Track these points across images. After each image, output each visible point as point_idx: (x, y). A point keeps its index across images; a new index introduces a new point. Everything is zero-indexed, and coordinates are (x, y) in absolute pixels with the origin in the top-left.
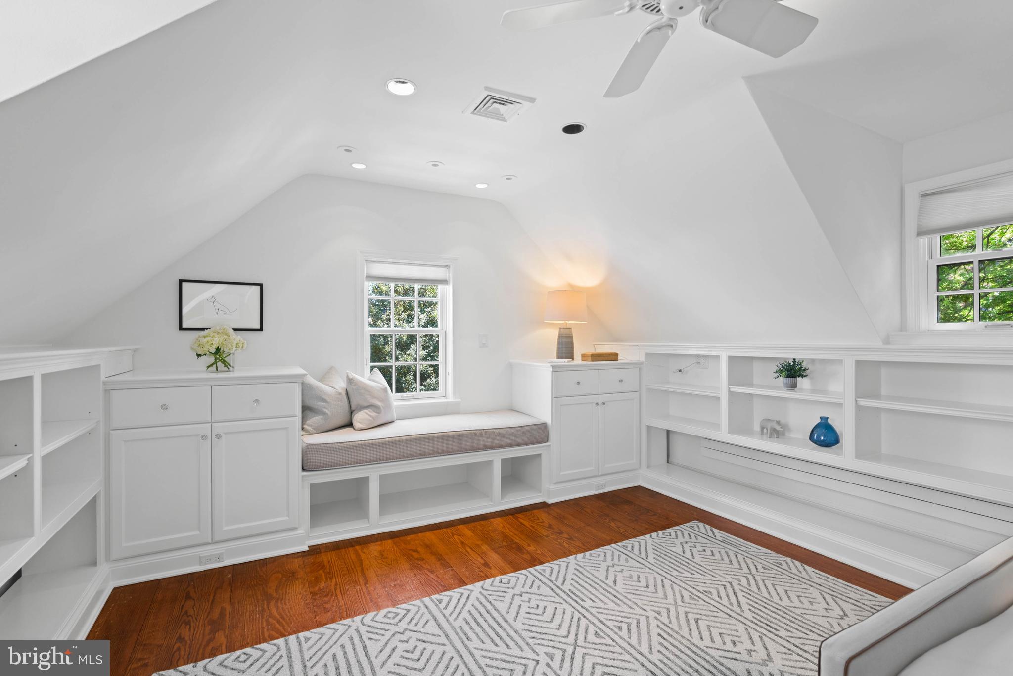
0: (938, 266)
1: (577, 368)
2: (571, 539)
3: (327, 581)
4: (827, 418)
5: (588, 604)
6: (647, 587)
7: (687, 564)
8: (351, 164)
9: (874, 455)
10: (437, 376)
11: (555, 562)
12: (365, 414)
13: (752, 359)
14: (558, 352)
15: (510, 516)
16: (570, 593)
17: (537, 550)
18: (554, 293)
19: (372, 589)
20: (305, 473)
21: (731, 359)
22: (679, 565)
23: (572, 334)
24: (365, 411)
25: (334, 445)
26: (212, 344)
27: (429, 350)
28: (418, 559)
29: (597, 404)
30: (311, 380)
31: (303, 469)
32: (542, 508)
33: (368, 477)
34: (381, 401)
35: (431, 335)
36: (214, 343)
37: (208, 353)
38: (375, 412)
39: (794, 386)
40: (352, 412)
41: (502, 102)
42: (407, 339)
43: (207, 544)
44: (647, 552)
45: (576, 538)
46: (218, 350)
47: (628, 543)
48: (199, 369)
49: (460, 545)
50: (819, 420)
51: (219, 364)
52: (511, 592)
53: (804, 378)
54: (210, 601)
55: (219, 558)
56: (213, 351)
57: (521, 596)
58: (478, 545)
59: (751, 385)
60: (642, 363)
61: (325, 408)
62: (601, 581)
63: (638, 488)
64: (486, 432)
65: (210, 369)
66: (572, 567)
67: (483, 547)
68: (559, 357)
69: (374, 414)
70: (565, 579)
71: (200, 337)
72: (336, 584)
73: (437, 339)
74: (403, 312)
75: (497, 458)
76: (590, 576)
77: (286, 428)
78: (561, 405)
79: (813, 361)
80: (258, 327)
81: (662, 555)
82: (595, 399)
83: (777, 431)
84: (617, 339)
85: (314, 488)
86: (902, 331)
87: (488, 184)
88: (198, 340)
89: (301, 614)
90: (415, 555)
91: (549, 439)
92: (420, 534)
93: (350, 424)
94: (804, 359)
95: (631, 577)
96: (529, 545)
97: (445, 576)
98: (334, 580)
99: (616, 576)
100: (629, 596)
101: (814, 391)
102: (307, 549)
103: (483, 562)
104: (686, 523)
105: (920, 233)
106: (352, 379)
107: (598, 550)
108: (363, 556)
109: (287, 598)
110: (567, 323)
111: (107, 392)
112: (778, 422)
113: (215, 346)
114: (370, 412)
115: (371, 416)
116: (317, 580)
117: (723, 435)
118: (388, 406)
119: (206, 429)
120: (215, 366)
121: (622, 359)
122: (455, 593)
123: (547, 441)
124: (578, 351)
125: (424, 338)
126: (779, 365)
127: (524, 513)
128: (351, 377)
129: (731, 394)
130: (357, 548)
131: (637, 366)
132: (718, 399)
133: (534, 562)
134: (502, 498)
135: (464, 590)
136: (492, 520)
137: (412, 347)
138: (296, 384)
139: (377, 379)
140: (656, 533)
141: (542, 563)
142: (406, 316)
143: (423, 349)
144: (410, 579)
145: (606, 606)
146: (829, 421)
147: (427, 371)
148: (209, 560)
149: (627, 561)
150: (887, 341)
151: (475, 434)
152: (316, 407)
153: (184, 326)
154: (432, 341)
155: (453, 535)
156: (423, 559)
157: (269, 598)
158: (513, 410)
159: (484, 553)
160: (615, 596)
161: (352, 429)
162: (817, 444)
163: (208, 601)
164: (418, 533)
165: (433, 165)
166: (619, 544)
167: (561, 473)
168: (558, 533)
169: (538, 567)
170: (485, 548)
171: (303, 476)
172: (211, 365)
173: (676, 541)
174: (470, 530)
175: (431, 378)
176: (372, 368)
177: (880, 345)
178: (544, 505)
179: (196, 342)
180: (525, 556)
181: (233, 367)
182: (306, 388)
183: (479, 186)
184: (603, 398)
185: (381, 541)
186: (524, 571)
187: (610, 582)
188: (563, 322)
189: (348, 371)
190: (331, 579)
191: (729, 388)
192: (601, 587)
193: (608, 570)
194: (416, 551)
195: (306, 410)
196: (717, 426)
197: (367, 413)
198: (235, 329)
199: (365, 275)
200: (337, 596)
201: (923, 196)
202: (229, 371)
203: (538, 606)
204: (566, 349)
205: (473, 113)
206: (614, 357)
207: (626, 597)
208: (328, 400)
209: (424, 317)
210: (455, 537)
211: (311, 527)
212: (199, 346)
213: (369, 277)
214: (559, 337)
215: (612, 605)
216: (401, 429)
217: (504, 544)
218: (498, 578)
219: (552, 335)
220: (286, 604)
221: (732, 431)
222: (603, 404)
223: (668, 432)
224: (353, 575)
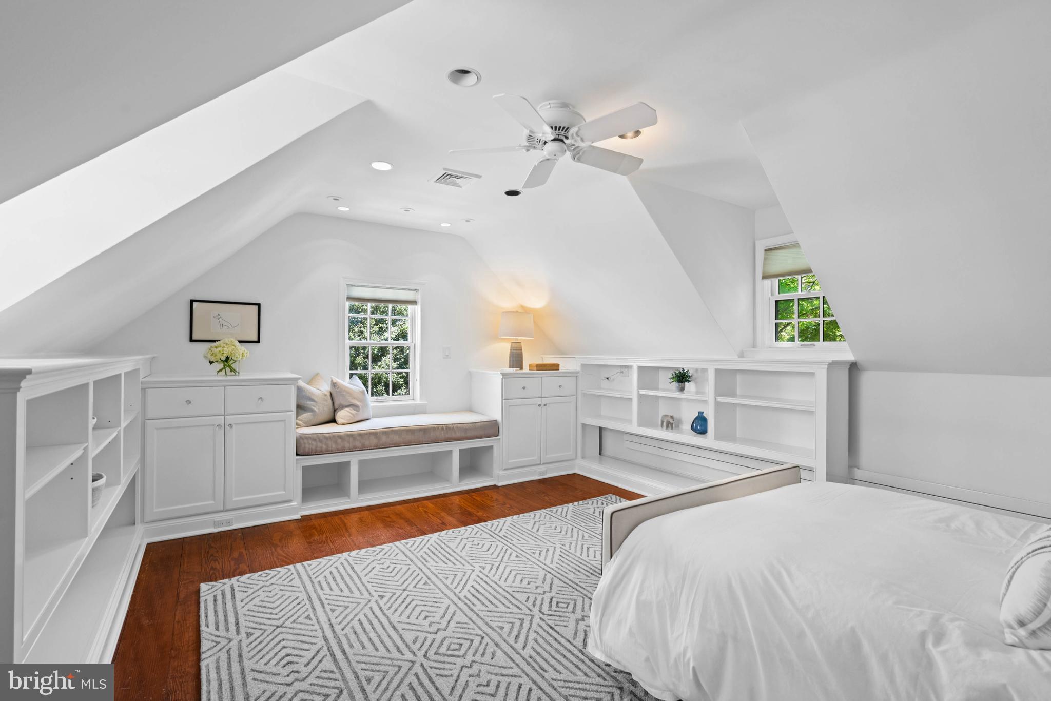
0: (776, 301)
1: (526, 376)
2: (511, 507)
3: (319, 535)
4: (703, 412)
5: (515, 542)
6: (560, 532)
7: (593, 519)
8: (337, 208)
9: (732, 438)
10: (407, 387)
11: (496, 520)
12: (346, 412)
13: (658, 369)
14: (510, 363)
15: (466, 495)
16: (503, 537)
17: (483, 514)
18: (507, 313)
19: (355, 539)
20: (298, 457)
21: (640, 368)
22: (588, 520)
23: (521, 348)
24: (347, 409)
25: (322, 435)
26: (223, 353)
27: (400, 362)
28: (390, 522)
29: (539, 405)
30: (301, 383)
31: (297, 455)
32: (493, 489)
33: (350, 462)
34: (359, 401)
35: (402, 347)
36: (225, 352)
37: (220, 360)
38: (354, 410)
39: (682, 389)
40: (335, 411)
41: (458, 177)
42: (379, 351)
43: (221, 511)
44: (567, 513)
45: (516, 507)
46: (227, 358)
47: (554, 509)
48: (212, 373)
49: (423, 513)
50: (697, 414)
51: (228, 369)
52: (461, 537)
53: (690, 383)
54: (229, 549)
55: (229, 523)
56: (224, 359)
57: (468, 539)
58: (438, 513)
59: (657, 389)
60: (578, 372)
61: (314, 406)
62: (528, 530)
63: (574, 475)
64: (446, 427)
65: (220, 373)
66: (508, 523)
67: (441, 514)
68: (511, 367)
69: (354, 412)
70: (501, 530)
71: (212, 347)
72: (327, 537)
73: (408, 351)
74: (374, 325)
75: (455, 448)
76: (520, 527)
77: (284, 421)
78: (510, 406)
79: (697, 370)
80: (256, 339)
81: (578, 515)
82: (538, 401)
83: (670, 423)
84: (561, 352)
85: (305, 469)
86: (754, 348)
87: (451, 224)
88: (210, 350)
89: (302, 554)
90: (389, 520)
91: (499, 434)
92: (391, 507)
93: (333, 421)
94: (690, 368)
95: (551, 527)
96: (478, 512)
97: (411, 531)
98: (325, 535)
99: (539, 527)
100: (545, 537)
101: (698, 393)
102: (300, 517)
103: (441, 522)
104: (603, 495)
105: (765, 277)
106: (335, 383)
107: (531, 513)
108: (346, 521)
109: (289, 545)
110: (517, 339)
111: (144, 390)
112: (672, 417)
113: (225, 355)
114: (351, 410)
115: (351, 413)
116: (311, 535)
117: (634, 428)
118: (366, 405)
119: (220, 420)
120: (224, 370)
121: (562, 369)
122: (418, 539)
123: (498, 436)
124: (527, 361)
125: (395, 350)
126: (674, 374)
127: (478, 493)
128: (334, 381)
129: (641, 396)
130: (341, 516)
131: (574, 375)
132: (631, 400)
133: (480, 520)
134: (459, 482)
135: (426, 538)
136: (450, 497)
137: (384, 359)
138: (293, 386)
139: (357, 384)
140: (577, 503)
141: (485, 521)
142: (378, 329)
143: (394, 361)
144: (384, 533)
145: (527, 543)
146: (704, 415)
147: (398, 382)
148: (221, 524)
149: (550, 518)
150: (742, 355)
151: (438, 428)
152: (306, 406)
153: (194, 338)
154: (403, 353)
155: (418, 507)
156: (394, 522)
157: (276, 546)
158: (470, 410)
159: (443, 517)
160: (535, 538)
161: (335, 424)
162: (696, 432)
163: (228, 549)
164: (390, 506)
165: (405, 211)
166: (548, 509)
167: (509, 461)
168: (502, 504)
169: (483, 524)
170: (443, 514)
171: (297, 460)
172: (221, 370)
173: (591, 507)
174: (433, 504)
175: (401, 389)
176: (351, 375)
177: (736, 358)
178: (495, 487)
179: (209, 352)
180: (473, 518)
181: (239, 373)
182: (299, 390)
183: (444, 225)
184: (544, 401)
185: (360, 511)
186: (471, 526)
187: (535, 530)
188: (514, 338)
189: (332, 377)
190: (322, 534)
191: (639, 391)
192: (527, 533)
193: (534, 524)
194: (389, 517)
195: (300, 408)
196: (630, 422)
197: (347, 411)
198: (240, 342)
199: (346, 297)
200: (328, 543)
201: (766, 250)
202: (235, 375)
203: (478, 544)
204: (516, 359)
205: (436, 182)
206: (556, 367)
207: (543, 538)
208: (316, 399)
209: (395, 330)
210: (420, 508)
211: (303, 502)
212: (212, 355)
213: (349, 298)
214: (511, 350)
215: (532, 542)
216: (376, 424)
217: (459, 511)
218: (451, 530)
219: (504, 349)
220: (289, 549)
221: (641, 424)
222: (545, 405)
223: (601, 429)
224: (339, 531)
